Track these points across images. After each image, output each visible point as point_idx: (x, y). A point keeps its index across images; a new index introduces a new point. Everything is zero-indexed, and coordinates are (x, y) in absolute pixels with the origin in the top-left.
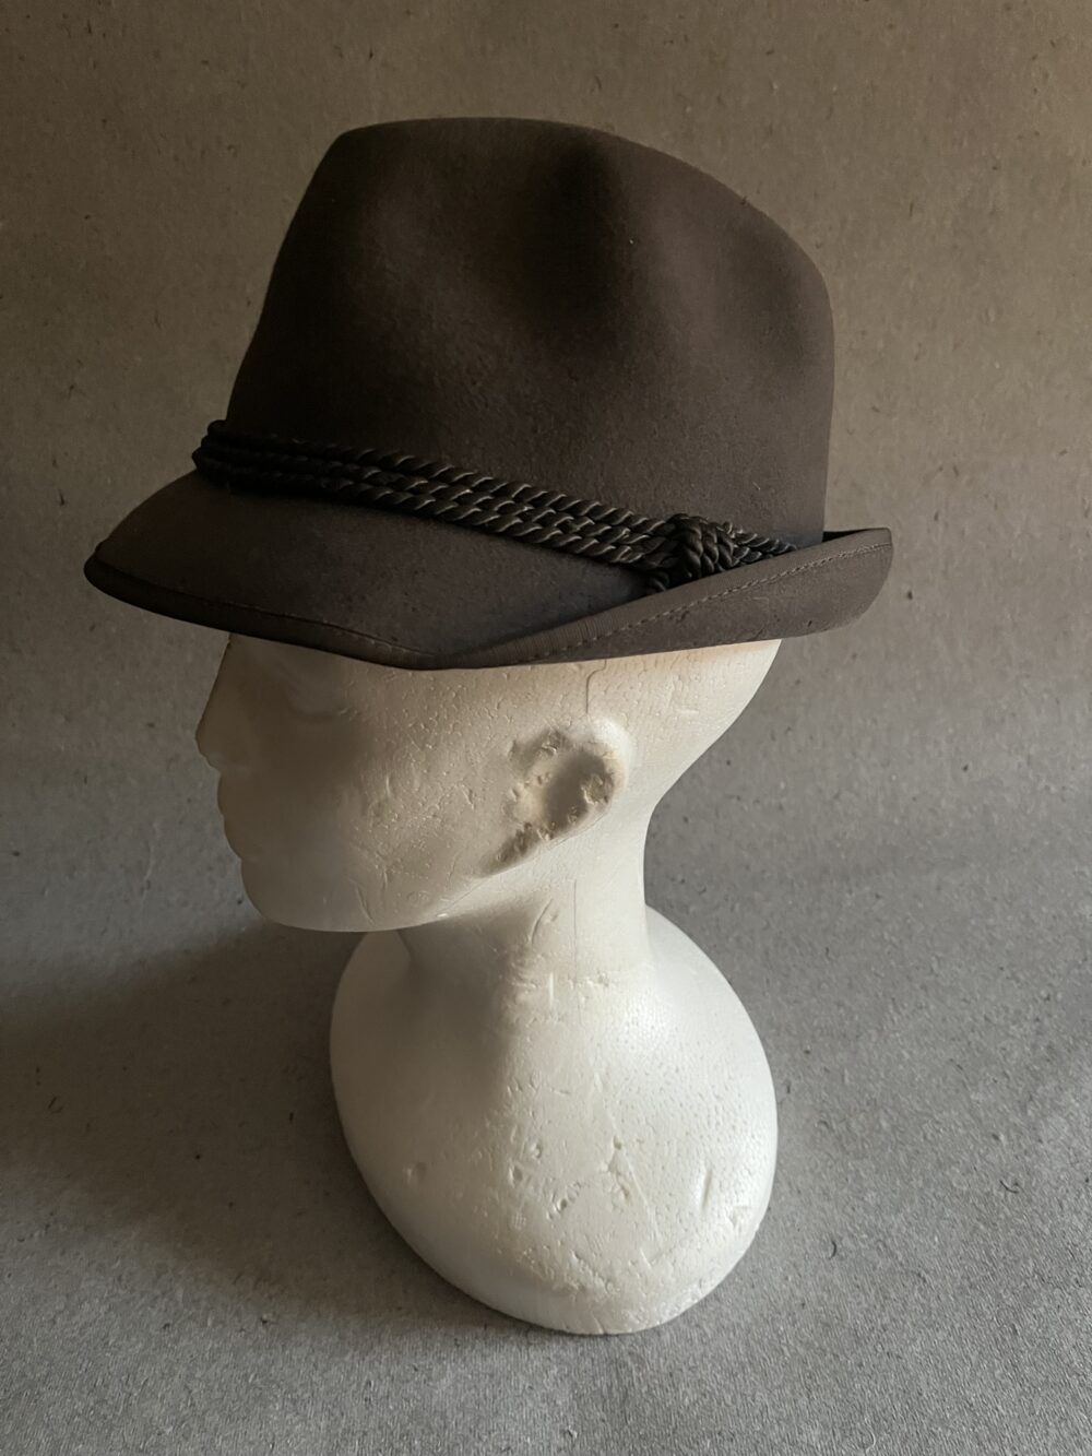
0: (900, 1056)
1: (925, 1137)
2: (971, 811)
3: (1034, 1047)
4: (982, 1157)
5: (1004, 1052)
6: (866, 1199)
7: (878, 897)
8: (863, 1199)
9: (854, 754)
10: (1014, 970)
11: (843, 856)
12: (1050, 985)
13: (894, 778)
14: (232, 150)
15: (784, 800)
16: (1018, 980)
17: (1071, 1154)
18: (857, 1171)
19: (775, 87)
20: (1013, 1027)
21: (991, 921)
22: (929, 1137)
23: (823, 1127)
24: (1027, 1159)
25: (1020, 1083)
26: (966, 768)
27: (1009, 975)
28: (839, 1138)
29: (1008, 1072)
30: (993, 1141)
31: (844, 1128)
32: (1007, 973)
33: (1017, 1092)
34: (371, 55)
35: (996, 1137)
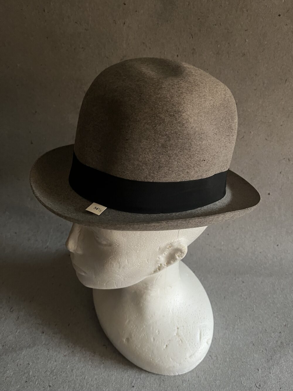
0: (237, 338)
1: (238, 366)
2: (277, 259)
3: (277, 341)
4: (253, 375)
5: (268, 342)
6: (216, 382)
7: (243, 282)
8: (215, 382)
9: (245, 237)
10: (278, 314)
11: (236, 267)
12: (287, 321)
13: (255, 245)
14: (83, 49)
15: (222, 248)
16: (278, 318)
17: (278, 379)
18: (216, 373)
19: (247, 41)
20: (273, 334)
21: (275, 296)
22: (239, 367)
23: (210, 357)
24: (265, 378)
25: (270, 353)
26: (278, 245)
27: (276, 316)
28: (214, 362)
29: (267, 349)
30: (257, 371)
31: (216, 359)
32: (275, 315)
33: (268, 356)
34: (124, 24)
35: (258, 370)
